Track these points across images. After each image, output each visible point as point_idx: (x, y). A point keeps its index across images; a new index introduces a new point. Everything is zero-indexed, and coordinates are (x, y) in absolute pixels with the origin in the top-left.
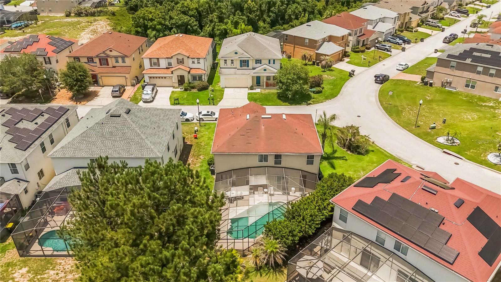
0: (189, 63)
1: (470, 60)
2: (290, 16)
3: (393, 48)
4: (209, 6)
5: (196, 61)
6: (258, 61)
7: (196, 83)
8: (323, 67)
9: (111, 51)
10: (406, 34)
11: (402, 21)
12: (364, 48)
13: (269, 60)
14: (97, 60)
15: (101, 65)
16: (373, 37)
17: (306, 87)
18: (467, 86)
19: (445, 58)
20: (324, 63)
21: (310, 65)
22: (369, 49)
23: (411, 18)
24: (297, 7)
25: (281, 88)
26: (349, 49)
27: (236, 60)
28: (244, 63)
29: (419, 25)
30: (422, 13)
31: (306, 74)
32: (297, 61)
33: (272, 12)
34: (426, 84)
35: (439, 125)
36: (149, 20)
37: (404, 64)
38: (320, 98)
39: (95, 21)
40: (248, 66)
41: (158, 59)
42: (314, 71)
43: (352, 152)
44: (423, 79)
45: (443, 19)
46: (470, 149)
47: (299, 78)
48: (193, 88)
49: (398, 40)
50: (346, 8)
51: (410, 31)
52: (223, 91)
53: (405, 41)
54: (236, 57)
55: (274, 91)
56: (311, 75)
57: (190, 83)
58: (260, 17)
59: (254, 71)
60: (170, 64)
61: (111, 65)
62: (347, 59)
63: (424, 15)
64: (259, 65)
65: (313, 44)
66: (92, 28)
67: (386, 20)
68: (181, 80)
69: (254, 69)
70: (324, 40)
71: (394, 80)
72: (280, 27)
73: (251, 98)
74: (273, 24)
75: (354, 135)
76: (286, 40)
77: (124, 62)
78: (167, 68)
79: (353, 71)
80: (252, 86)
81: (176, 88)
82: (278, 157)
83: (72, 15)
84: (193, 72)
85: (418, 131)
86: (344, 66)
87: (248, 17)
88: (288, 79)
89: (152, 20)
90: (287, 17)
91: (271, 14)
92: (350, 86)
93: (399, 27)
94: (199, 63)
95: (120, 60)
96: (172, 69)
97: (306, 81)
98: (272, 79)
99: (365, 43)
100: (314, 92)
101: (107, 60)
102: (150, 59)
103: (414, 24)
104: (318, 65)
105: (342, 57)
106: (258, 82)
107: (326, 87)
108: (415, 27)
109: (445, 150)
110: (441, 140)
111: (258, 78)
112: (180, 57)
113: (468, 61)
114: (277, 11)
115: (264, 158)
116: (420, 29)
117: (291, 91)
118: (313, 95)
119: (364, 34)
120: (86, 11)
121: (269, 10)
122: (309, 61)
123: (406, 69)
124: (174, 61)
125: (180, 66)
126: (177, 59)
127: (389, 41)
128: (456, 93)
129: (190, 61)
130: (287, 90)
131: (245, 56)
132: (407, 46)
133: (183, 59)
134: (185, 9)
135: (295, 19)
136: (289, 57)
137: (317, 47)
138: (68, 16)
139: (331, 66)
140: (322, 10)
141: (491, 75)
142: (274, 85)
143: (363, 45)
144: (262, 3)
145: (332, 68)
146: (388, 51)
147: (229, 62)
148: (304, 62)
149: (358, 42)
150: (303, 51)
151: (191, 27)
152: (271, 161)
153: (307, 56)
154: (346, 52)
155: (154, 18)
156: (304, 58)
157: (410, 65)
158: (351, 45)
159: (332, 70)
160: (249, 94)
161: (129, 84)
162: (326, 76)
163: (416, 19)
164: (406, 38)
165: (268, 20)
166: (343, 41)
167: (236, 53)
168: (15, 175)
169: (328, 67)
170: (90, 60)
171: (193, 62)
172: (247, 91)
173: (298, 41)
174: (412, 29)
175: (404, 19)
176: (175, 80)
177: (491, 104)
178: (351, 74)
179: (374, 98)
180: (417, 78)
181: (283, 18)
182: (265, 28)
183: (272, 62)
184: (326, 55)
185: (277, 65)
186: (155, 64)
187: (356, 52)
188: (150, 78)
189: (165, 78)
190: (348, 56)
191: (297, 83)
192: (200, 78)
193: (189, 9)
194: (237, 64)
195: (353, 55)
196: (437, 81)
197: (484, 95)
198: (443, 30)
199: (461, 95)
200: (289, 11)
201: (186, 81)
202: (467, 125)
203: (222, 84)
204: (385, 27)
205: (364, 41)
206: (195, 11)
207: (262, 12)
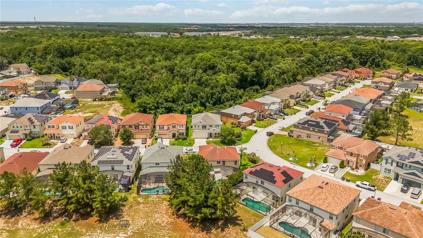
0: (178, 127)
1: (307, 125)
2: (223, 100)
3: (279, 118)
4: (179, 95)
5: (181, 126)
6: (210, 126)
7: (181, 136)
8: (242, 128)
9: (141, 122)
10: (286, 111)
11: (285, 103)
12: (263, 118)
13: (216, 126)
14: (134, 127)
15: (135, 129)
16: (268, 112)
17: (234, 137)
18: (308, 137)
19: (297, 124)
20: (242, 126)
21: (235, 127)
22: (266, 119)
23: (289, 102)
24: (227, 95)
25: (222, 138)
26: (255, 119)
27: (200, 125)
28: (204, 127)
29: (295, 105)
30: (296, 98)
31: (233, 132)
32: (229, 125)
33: (213, 98)
34: (290, 136)
35: (291, 153)
36: (148, 104)
37: (282, 127)
38: (241, 143)
39: (113, 103)
40: (206, 128)
41: (163, 126)
42: (237, 130)
43: (253, 163)
44: (289, 134)
45: (309, 100)
46: (301, 162)
47: (231, 134)
48: (180, 139)
49: (281, 114)
50: (256, 93)
51: (290, 108)
52: (194, 140)
53: (285, 114)
54: (200, 124)
55: (219, 140)
56: (235, 132)
57: (178, 137)
58: (207, 101)
59: (209, 130)
60: (169, 128)
61: (140, 129)
62: (254, 124)
63: (297, 99)
64: (211, 128)
65: (236, 117)
66: (113, 108)
67: (275, 103)
68: (174, 136)
69: (209, 129)
70: (242, 115)
71: (276, 134)
72: (218, 106)
73: (208, 143)
74: (214, 104)
75: (253, 156)
76: (223, 115)
77: (146, 127)
78: (167, 130)
79: (257, 130)
80: (208, 138)
81: (171, 139)
82: (224, 162)
83: (97, 100)
84: (180, 131)
85: (282, 156)
86: (252, 128)
87: (201, 101)
88: (225, 134)
89: (149, 104)
90: (222, 100)
91: (213, 99)
92: (254, 138)
93: (284, 106)
94: (182, 127)
95: (145, 126)
96: (170, 130)
97: (233, 135)
98: (217, 134)
99: (264, 116)
100: (237, 140)
101: (139, 126)
102: (160, 126)
103: (292, 105)
104: (239, 127)
105: (252, 123)
106: (210, 136)
107: (243, 138)
108: (293, 106)
109: (291, 162)
110: (291, 159)
111: (211, 134)
112: (174, 125)
113: (306, 126)
114: (216, 97)
115: (219, 162)
116: (295, 107)
117: (227, 139)
118: (237, 141)
119: (263, 111)
120: (106, 98)
121: (212, 97)
122: (235, 125)
123: (283, 129)
124: (171, 127)
125: (174, 129)
126: (173, 125)
127: (277, 114)
128: (303, 140)
129: (179, 126)
130: (225, 139)
131: (205, 124)
132: (286, 117)
133: (175, 125)
134: (166, 97)
135: (227, 101)
136: (225, 123)
137: (238, 119)
138: (94, 100)
139: (246, 128)
140: (242, 95)
141: (316, 132)
142: (218, 137)
143: (263, 117)
144: (208, 93)
145: (246, 129)
146: (276, 120)
147: (197, 126)
148: (232, 126)
149: (260, 115)
150: (231, 120)
151: (173, 108)
152: (221, 164)
153: (234, 123)
154: (253, 121)
155: (150, 103)
156: (232, 124)
157: (285, 127)
158: (256, 117)
159: (246, 130)
160: (206, 141)
161: (148, 137)
162: (244, 133)
163: (292, 102)
164: (286, 113)
165: (212, 102)
166: (252, 115)
167: (200, 122)
168: (128, 170)
169: (244, 128)
170: (130, 126)
171: (180, 127)
172: (205, 140)
173: (229, 116)
174: (291, 107)
175: (286, 102)
176: (171, 135)
177: (317, 145)
178: (256, 132)
179: (265, 143)
180: (286, 133)
181: (220, 101)
182: (210, 106)
183: (217, 126)
184: (243, 122)
185: (220, 128)
186: (162, 128)
187: (259, 120)
188: (159, 134)
189: (166, 134)
190: (255, 123)
191: (229, 135)
192: (183, 134)
193: (168, 97)
194: (201, 127)
195: (257, 122)
196: (295, 134)
197: (315, 141)
198: (308, 108)
199: (305, 141)
200: (223, 98)
201: (176, 135)
202: (303, 153)
203: (193, 137)
204: (275, 107)
205: (263, 115)
206: (171, 98)
207: (208, 98)
